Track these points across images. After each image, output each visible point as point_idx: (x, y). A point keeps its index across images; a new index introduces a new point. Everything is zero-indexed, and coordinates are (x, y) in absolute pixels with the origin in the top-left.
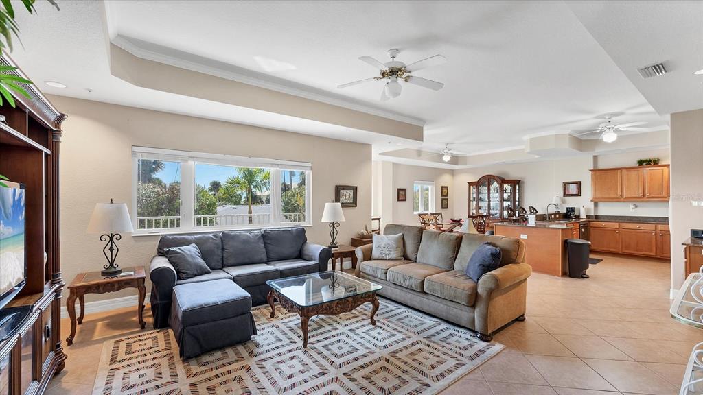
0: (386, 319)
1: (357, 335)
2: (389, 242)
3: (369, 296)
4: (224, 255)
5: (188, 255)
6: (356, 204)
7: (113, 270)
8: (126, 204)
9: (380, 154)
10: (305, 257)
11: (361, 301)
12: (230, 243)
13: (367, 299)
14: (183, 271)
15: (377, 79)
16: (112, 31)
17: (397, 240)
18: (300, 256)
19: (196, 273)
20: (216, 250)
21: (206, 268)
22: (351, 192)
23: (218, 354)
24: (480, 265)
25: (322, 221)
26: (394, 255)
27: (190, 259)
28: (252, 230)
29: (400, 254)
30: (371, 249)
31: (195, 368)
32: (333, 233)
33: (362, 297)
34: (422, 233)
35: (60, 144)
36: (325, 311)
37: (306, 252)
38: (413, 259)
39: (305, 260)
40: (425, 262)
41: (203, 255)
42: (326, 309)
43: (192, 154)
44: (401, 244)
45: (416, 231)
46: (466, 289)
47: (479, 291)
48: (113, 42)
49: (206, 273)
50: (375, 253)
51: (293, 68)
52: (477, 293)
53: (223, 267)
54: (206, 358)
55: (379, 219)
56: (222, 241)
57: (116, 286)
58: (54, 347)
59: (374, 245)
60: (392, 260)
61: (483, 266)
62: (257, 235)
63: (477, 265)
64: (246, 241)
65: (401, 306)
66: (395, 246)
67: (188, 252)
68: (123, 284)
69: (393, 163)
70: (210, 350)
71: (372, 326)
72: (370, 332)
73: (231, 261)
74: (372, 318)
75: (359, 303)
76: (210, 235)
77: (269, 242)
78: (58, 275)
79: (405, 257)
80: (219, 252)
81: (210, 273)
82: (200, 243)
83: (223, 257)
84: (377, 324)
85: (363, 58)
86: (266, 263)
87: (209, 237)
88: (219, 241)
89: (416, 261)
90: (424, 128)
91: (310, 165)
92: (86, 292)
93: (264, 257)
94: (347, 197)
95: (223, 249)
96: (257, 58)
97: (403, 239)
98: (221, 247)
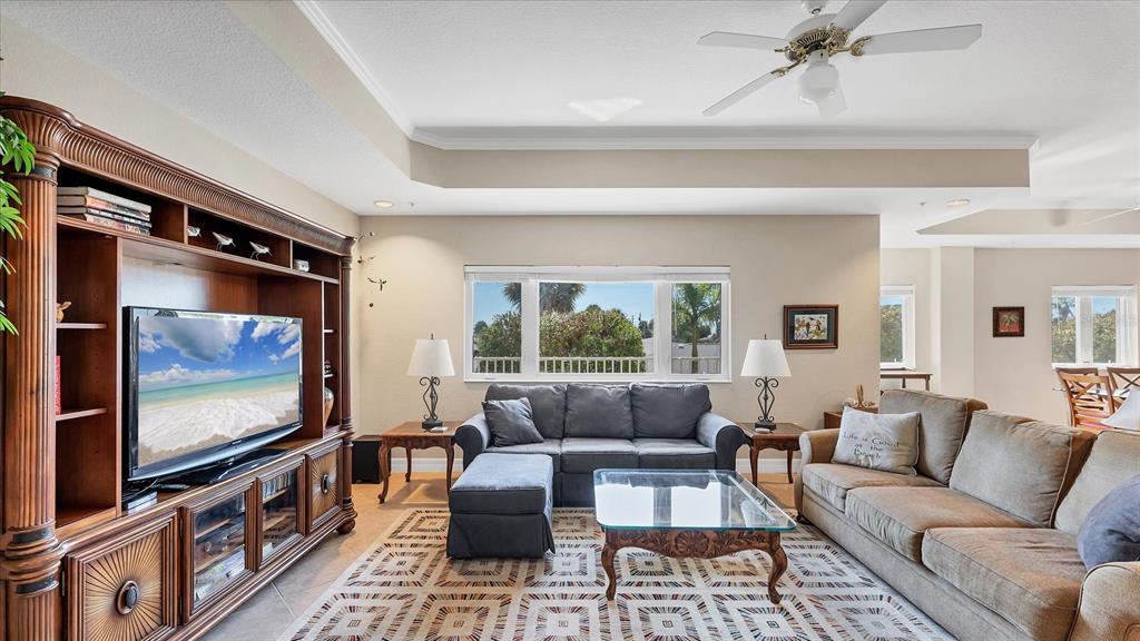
0: (815, 600)
1: (723, 610)
2: (878, 429)
3: (760, 538)
4: (567, 419)
5: (509, 412)
6: (836, 344)
7: (432, 422)
8: (446, 341)
9: (921, 232)
10: (701, 439)
11: (738, 544)
12: (577, 401)
13: (754, 543)
14: (499, 434)
15: (781, 72)
16: (405, 125)
17: (901, 428)
18: (693, 435)
19: (516, 439)
20: (554, 409)
21: (534, 435)
22: (823, 319)
23: (492, 565)
24: (1111, 532)
25: (742, 375)
26: (886, 459)
27: (511, 419)
28: (613, 383)
29: (904, 460)
30: (834, 439)
31: (453, 576)
32: (766, 399)
33: (740, 536)
34: (970, 417)
35: (351, 272)
36: (651, 545)
37: (702, 429)
38: (941, 476)
39: (699, 443)
40: (967, 489)
41: (534, 417)
42: (654, 541)
43: (532, 269)
44: (911, 439)
45: (951, 411)
46: (1035, 590)
47: (1085, 609)
48: (415, 140)
49: (533, 442)
50: (843, 450)
51: (637, 102)
52: (1075, 614)
53: (564, 437)
54: (476, 566)
55: (927, 377)
56: (566, 398)
57: (424, 442)
58: (341, 503)
59: (842, 430)
60: (883, 470)
61: (1125, 537)
62: (619, 392)
63: (1103, 528)
64: (600, 401)
65: (877, 583)
66: (893, 440)
67: (511, 410)
68: (430, 442)
69: (976, 249)
70: (484, 556)
71: (769, 604)
72: (752, 615)
73: (575, 429)
74: (771, 586)
75: (733, 546)
76: (551, 387)
77: (639, 404)
78: (348, 421)
79: (919, 469)
80: (560, 413)
81: (541, 442)
82: (534, 397)
83: (564, 422)
84: (782, 602)
85: (707, 39)
86: (632, 439)
87: (549, 390)
88: (560, 396)
89: (947, 485)
90: (1030, 151)
91: (727, 270)
92: (396, 445)
93: (627, 427)
94: (813, 328)
95: (566, 409)
96: (573, 105)
97: (920, 425)
98: (563, 404)
